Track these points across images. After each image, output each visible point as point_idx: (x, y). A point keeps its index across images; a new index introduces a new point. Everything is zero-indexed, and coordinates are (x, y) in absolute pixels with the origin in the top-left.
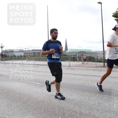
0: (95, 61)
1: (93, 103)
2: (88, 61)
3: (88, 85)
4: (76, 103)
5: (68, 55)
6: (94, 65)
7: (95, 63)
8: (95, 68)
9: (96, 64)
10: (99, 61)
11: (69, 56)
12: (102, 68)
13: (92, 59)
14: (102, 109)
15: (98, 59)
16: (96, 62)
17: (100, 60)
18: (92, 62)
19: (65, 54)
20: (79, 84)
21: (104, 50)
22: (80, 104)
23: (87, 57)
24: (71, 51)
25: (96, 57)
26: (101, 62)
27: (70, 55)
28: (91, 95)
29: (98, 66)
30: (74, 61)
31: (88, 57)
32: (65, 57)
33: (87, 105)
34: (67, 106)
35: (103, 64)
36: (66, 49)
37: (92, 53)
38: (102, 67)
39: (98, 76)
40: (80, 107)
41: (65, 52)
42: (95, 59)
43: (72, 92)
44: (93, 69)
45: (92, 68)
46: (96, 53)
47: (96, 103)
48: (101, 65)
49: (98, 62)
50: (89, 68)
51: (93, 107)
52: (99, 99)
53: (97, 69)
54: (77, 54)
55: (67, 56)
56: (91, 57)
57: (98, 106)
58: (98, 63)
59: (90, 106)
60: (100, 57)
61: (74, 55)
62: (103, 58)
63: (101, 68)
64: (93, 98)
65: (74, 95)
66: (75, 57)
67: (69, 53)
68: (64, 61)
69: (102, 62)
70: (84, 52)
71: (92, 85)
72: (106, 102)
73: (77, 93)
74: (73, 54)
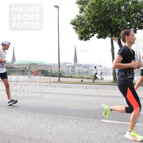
0: (48, 75)
1: (45, 125)
2: (41, 75)
3: (39, 104)
4: (24, 127)
5: (16, 67)
6: (47, 80)
7: (48, 77)
8: (49, 84)
9: (50, 79)
10: (54, 76)
11: (18, 69)
12: (57, 84)
13: (45, 72)
14: (56, 132)
15: (52, 73)
16: (50, 76)
17: (54, 74)
18: (45, 76)
19: (12, 66)
20: (28, 104)
21: (59, 63)
22: (29, 128)
23: (38, 70)
24: (20, 63)
25: (49, 71)
26: (55, 77)
27: (18, 67)
28: (43, 116)
29: (52, 81)
30: (23, 75)
31: (40, 70)
32: (12, 70)
33: (38, 128)
34: (12, 132)
35: (57, 78)
36: (13, 60)
37: (45, 66)
38: (56, 82)
39: (51, 93)
40: (29, 131)
41: (12, 63)
42: (48, 73)
43: (19, 114)
44: (45, 85)
45: (45, 83)
46: (50, 66)
47: (48, 125)
48: (55, 81)
49: (51, 76)
50: (42, 83)
51: (45, 130)
52: (52, 120)
53: (50, 85)
54: (27, 66)
55: (14, 68)
56: (43, 70)
57: (52, 129)
58: (52, 78)
59: (42, 130)
60: (55, 71)
61: (24, 68)
62: (58, 72)
63: (55, 84)
64: (45, 120)
65: (22, 117)
66: (24, 70)
67: (17, 65)
68: (11, 75)
69: (57, 77)
70: (35, 64)
71: (44, 104)
72: (61, 124)
73: (26, 115)
74: (22, 67)
